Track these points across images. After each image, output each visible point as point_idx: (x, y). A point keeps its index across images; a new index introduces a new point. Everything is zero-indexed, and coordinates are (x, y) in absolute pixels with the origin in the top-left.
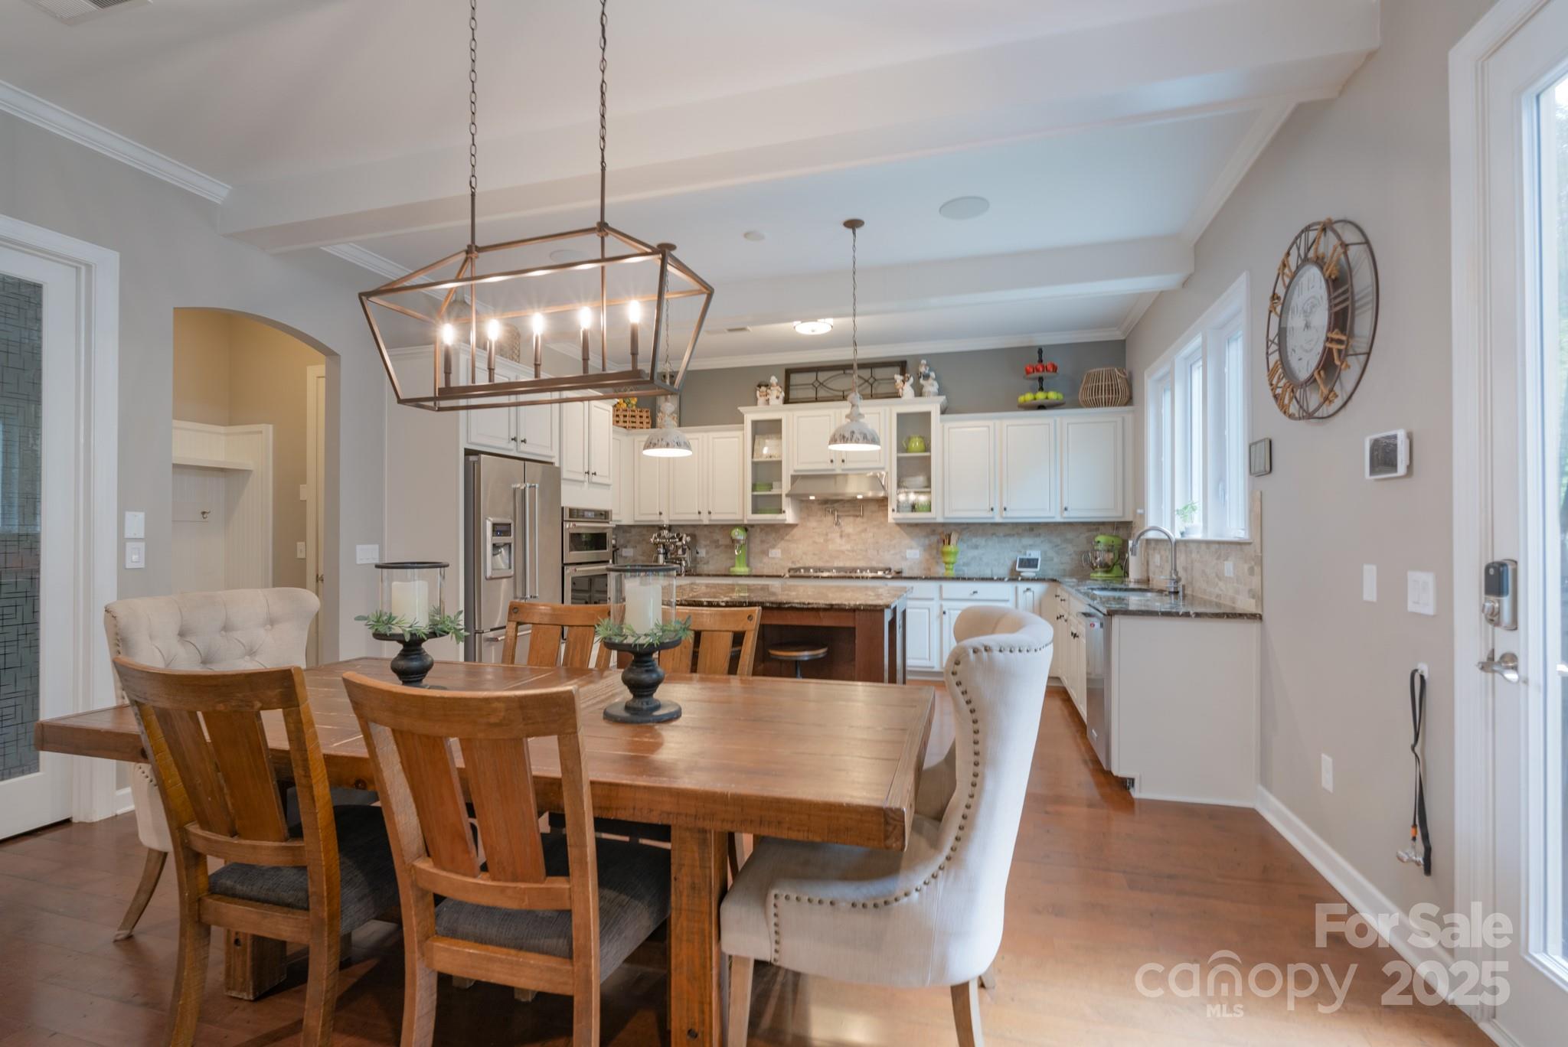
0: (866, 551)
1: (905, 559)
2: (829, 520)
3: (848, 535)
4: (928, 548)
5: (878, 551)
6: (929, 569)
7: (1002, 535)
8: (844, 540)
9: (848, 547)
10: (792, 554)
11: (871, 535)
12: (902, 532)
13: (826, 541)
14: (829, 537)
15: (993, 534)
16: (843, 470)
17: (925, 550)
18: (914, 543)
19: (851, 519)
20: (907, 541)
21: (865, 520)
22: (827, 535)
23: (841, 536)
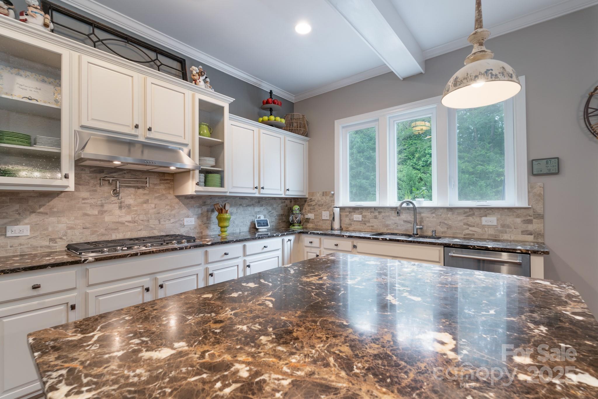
0: (148, 220)
1: (183, 226)
2: (107, 189)
3: (129, 206)
4: (201, 216)
5: (159, 221)
6: (201, 233)
7: (245, 205)
8: (123, 211)
9: (129, 218)
10: (50, 229)
11: (153, 206)
12: (181, 203)
13: (102, 213)
14: (106, 208)
15: (241, 205)
16: (147, 138)
17: (198, 218)
18: (190, 213)
19: (132, 190)
20: (185, 211)
21: (146, 192)
22: (102, 206)
23: (120, 207)
